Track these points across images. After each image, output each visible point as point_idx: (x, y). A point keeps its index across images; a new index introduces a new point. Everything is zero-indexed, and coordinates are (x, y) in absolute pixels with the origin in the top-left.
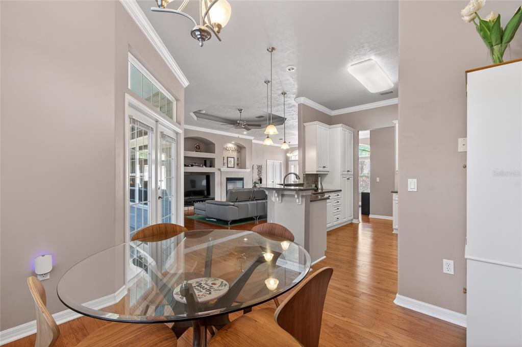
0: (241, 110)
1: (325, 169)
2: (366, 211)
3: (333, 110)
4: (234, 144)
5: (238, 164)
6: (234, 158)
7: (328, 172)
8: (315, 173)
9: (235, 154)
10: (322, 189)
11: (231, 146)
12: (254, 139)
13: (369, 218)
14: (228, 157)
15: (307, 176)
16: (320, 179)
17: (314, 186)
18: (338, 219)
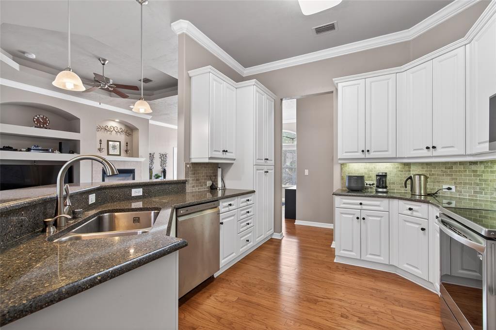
0: (104, 60)
1: (228, 155)
2: (291, 215)
3: (245, 67)
4: (121, 123)
5: (126, 151)
6: (120, 142)
7: (235, 159)
8: (207, 161)
9: (122, 138)
10: (224, 189)
11: (113, 124)
12: (151, 119)
13: (294, 226)
14: (108, 141)
15: (195, 167)
16: (220, 171)
17: (209, 183)
18: (248, 241)
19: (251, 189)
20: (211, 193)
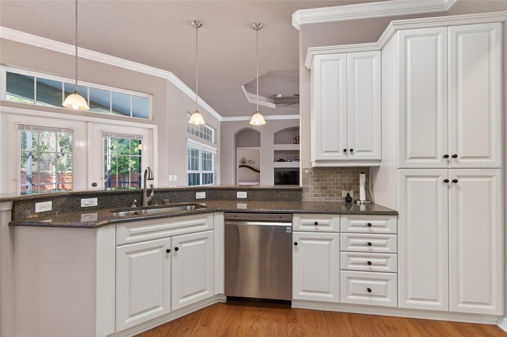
7: (380, 161)
15: (319, 174)
16: (362, 178)
17: (344, 194)
18: (369, 290)
19: (394, 208)
20: (346, 206)
